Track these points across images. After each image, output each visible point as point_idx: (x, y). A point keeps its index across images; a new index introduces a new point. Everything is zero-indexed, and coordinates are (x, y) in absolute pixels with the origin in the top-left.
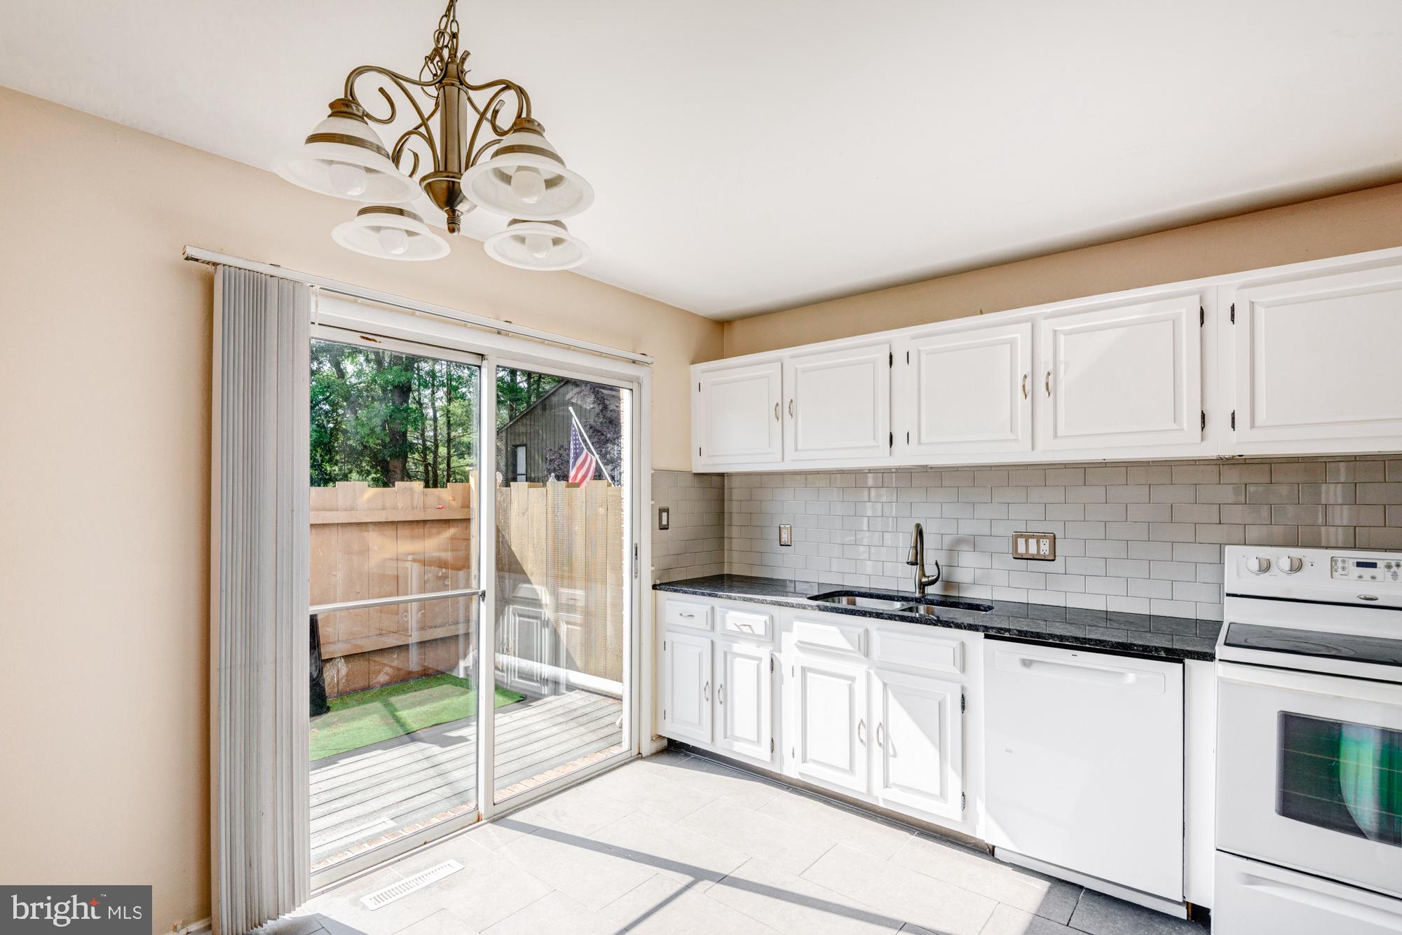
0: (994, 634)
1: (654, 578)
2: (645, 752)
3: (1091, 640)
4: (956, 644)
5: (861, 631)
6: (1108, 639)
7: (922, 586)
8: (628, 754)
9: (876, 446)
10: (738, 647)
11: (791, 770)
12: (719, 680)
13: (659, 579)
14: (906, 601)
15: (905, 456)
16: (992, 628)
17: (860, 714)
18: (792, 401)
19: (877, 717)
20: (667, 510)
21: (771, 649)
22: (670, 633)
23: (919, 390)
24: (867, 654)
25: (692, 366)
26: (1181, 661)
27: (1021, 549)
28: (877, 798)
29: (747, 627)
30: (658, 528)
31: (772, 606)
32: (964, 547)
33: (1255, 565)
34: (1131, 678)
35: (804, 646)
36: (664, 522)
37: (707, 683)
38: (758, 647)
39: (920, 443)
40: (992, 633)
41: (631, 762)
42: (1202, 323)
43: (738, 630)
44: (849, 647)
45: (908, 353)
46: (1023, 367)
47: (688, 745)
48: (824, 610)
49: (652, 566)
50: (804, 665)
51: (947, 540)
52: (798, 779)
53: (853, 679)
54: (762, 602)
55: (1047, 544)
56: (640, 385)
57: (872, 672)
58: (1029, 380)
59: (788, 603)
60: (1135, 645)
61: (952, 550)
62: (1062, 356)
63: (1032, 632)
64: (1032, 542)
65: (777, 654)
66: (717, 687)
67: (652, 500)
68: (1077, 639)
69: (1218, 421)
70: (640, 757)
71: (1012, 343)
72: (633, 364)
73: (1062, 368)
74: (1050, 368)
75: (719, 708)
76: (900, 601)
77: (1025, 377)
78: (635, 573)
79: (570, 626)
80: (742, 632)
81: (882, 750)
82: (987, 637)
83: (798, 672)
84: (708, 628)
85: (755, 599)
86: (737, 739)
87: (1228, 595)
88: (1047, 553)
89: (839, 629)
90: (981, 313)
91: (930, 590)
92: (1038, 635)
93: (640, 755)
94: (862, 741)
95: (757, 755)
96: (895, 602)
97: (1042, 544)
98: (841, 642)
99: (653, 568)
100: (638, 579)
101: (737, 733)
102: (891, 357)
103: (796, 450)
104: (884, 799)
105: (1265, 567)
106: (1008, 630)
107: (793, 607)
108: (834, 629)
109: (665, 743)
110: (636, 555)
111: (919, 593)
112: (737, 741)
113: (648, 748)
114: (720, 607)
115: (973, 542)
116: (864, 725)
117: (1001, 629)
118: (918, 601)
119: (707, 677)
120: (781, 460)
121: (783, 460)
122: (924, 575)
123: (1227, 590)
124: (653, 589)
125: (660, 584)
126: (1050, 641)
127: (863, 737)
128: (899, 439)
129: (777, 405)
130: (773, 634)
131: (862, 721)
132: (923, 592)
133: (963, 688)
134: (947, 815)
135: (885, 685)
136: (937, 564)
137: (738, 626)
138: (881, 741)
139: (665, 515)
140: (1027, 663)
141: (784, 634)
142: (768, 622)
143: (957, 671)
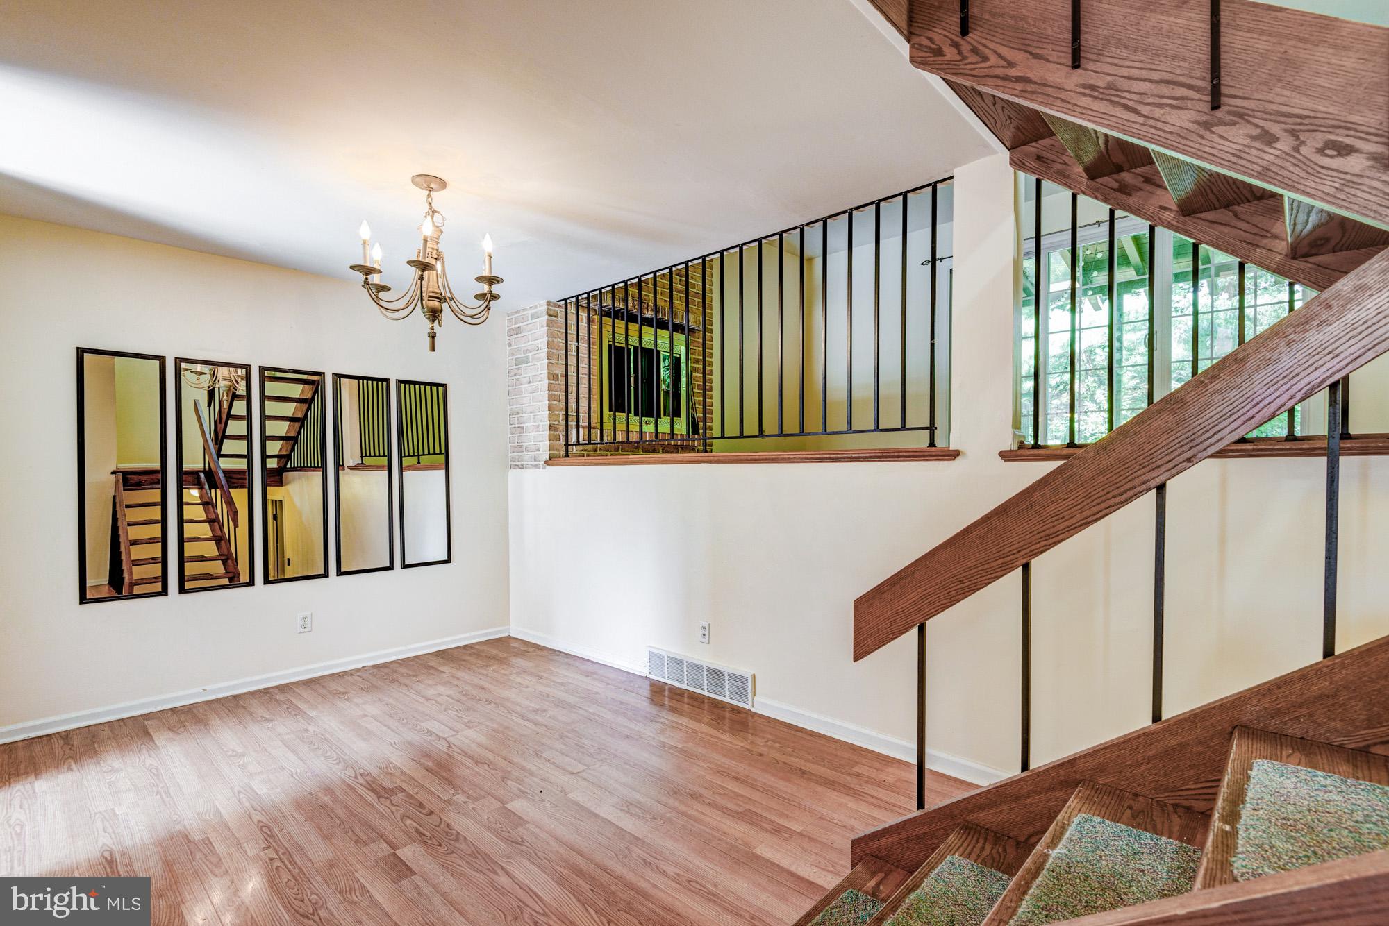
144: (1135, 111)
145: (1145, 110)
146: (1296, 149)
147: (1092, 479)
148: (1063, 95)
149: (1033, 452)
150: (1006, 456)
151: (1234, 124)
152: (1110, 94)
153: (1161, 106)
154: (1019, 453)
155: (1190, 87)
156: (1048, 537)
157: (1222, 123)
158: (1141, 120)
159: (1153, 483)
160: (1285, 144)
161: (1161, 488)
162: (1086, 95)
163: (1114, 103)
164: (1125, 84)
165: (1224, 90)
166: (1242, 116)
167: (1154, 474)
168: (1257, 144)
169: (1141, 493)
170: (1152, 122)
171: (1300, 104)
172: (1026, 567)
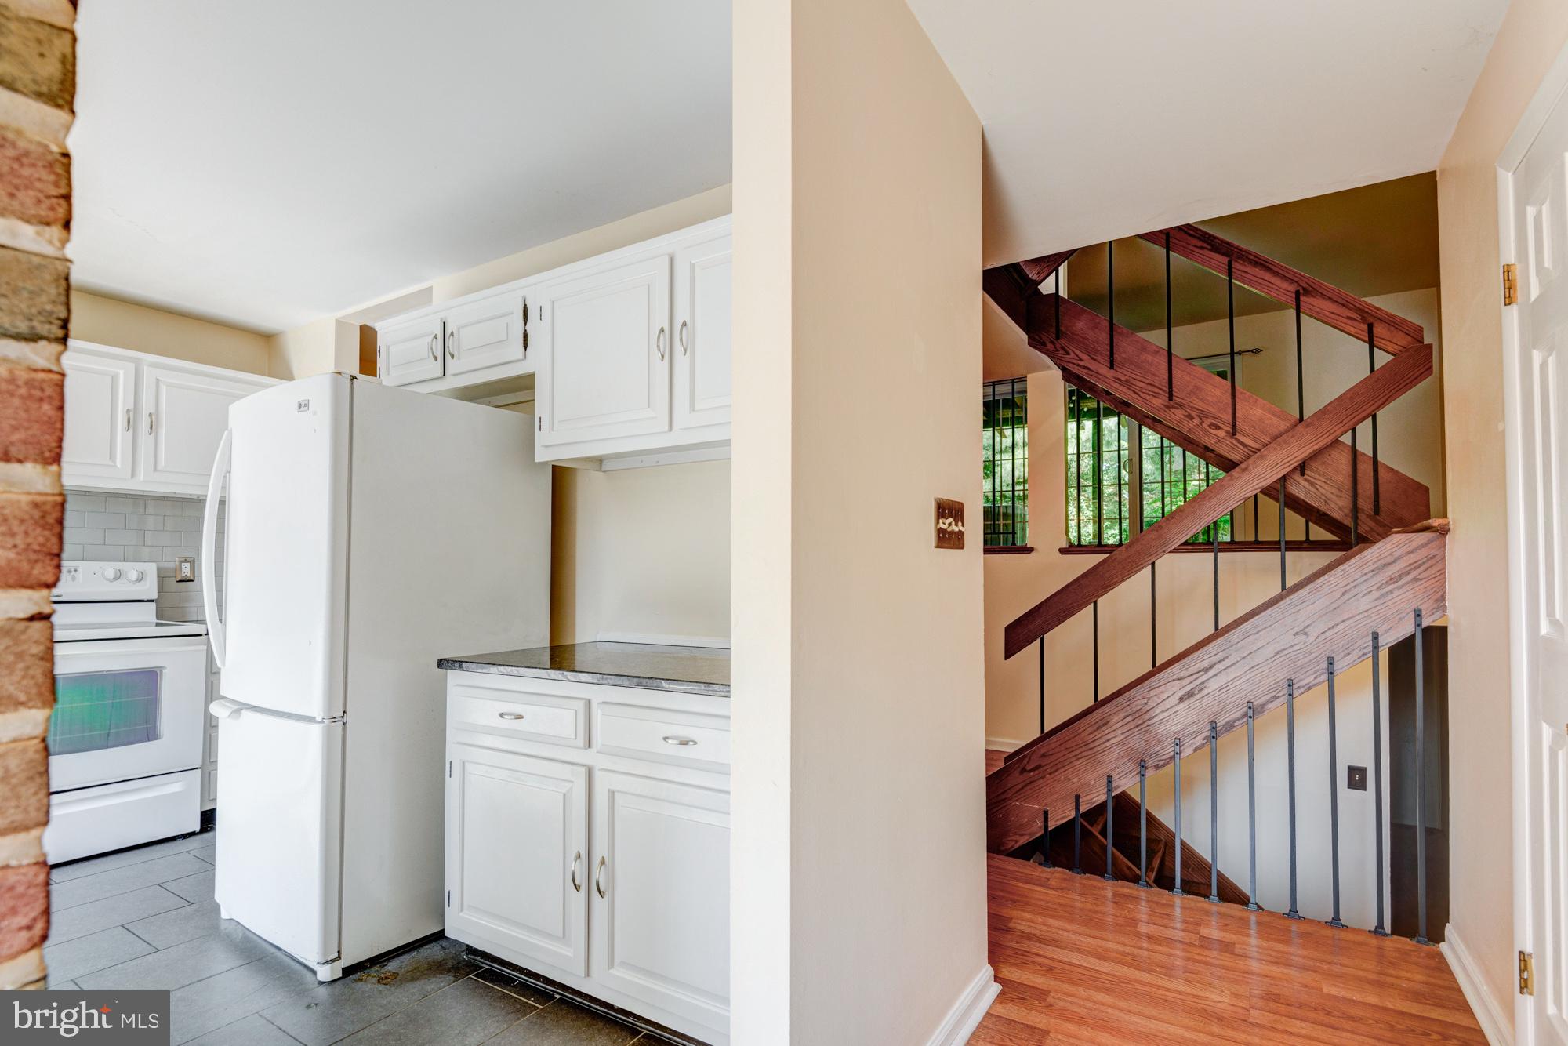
144: (1137, 394)
145: (1142, 395)
146: (1201, 423)
147: (1125, 559)
148: (1106, 380)
149: (1078, 549)
150: (1063, 551)
151: (1178, 409)
152: (1127, 384)
153: (1149, 395)
154: (1070, 549)
155: (1161, 389)
156: (1104, 588)
157: (1173, 407)
158: (1141, 399)
159: (1150, 562)
160: (1197, 421)
161: (1153, 564)
162: (1116, 382)
163: (1129, 389)
164: (1134, 382)
165: (1174, 394)
166: (1180, 406)
167: (1151, 557)
168: (1187, 419)
169: (1145, 566)
170: (1145, 401)
171: (1201, 406)
172: (1095, 604)
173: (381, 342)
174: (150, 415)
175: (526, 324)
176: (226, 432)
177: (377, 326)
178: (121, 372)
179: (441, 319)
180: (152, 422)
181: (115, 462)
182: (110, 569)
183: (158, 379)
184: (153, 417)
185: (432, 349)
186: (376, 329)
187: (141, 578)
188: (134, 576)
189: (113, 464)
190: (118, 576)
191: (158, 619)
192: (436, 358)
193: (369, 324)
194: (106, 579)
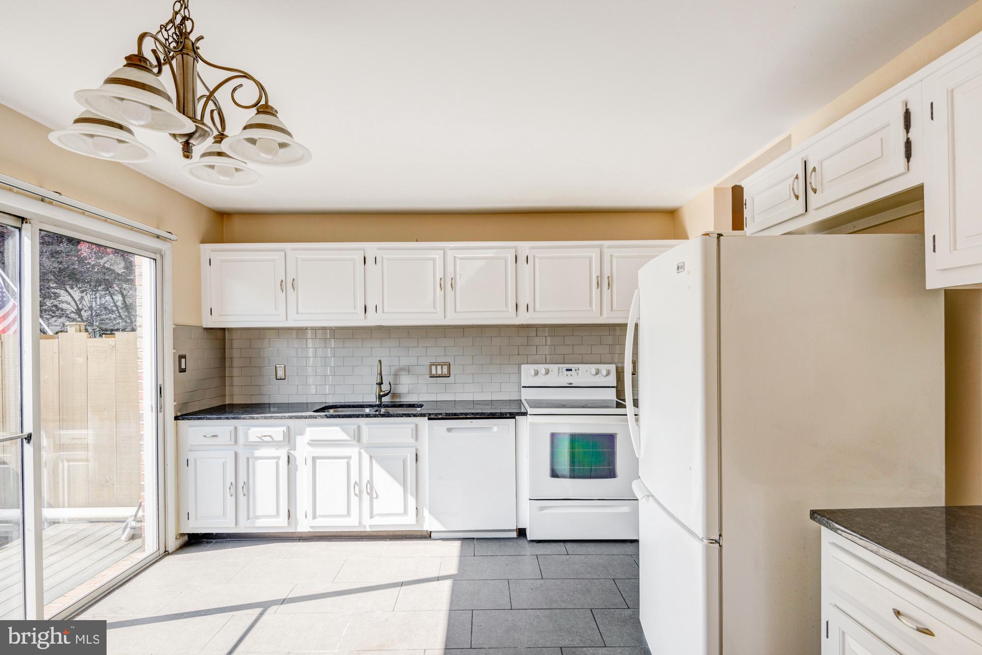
0: (432, 417)
1: (176, 411)
2: (170, 550)
3: (479, 413)
4: (413, 426)
5: (355, 427)
6: (486, 412)
7: (380, 397)
8: (157, 554)
9: (355, 313)
10: (258, 453)
11: (304, 526)
12: (242, 478)
13: (180, 411)
14: (371, 407)
15: (373, 320)
16: (433, 414)
17: (354, 477)
18: (294, 280)
19: (366, 477)
20: (184, 357)
21: (287, 449)
22: (192, 452)
23: (383, 280)
24: (359, 440)
25: (201, 245)
26: (514, 418)
27: (434, 372)
28: (365, 526)
29: (268, 437)
30: (178, 371)
31: (290, 420)
32: (402, 373)
33: (533, 373)
34: (495, 429)
35: (313, 443)
36: (183, 366)
37: (232, 484)
38: (277, 449)
39: (383, 312)
40: (432, 416)
41: (161, 559)
42: (516, 262)
43: (260, 440)
44: (347, 438)
45: (376, 258)
46: (439, 274)
47: (212, 534)
48: (330, 418)
49: (174, 401)
50: (314, 455)
51: (393, 369)
52: (309, 532)
53: (349, 458)
54: (281, 418)
55: (446, 368)
56: (162, 256)
57: (362, 451)
58: (443, 280)
59: (302, 416)
60: (498, 413)
61: (396, 375)
62: (458, 271)
63: (452, 413)
64: (439, 367)
65: (292, 452)
66: (241, 484)
67: (174, 349)
68: (473, 414)
69: (522, 308)
70: (167, 553)
71: (434, 260)
72: (157, 239)
73: (458, 276)
74: (453, 276)
75: (242, 500)
76: (368, 408)
77: (441, 279)
78: (159, 408)
79: (71, 463)
80: (264, 441)
81: (369, 496)
82: (429, 419)
83: (310, 462)
84: (232, 442)
85: (275, 416)
86: (258, 517)
87: (523, 387)
88: (446, 373)
89: (340, 427)
90: (417, 241)
91: (384, 399)
92: (455, 414)
93: (167, 552)
94: (356, 494)
95: (278, 524)
96: (366, 409)
97: (444, 368)
98: (343, 436)
99: (175, 403)
100: (162, 413)
101: (259, 513)
102: (365, 259)
103: (298, 313)
104: (370, 526)
105: (537, 373)
106: (441, 414)
107: (306, 418)
108: (337, 428)
109: (186, 538)
110: (161, 393)
111: (379, 401)
112: (258, 519)
113: (173, 544)
114: (242, 426)
115: (408, 370)
116: (357, 485)
117: (438, 414)
118: (379, 406)
119: (230, 478)
120: (285, 320)
121: (287, 320)
122: (381, 391)
123: (523, 385)
124: (175, 420)
125: (181, 415)
126: (461, 416)
127: (357, 492)
128: (371, 309)
129: (282, 281)
130: (289, 439)
131: (356, 482)
132: (381, 401)
133: (417, 450)
134: (408, 522)
135: (371, 457)
136: (390, 383)
137: (260, 438)
138: (369, 491)
139: (183, 360)
140: (449, 430)
141: (298, 438)
142: (285, 431)
143: (413, 441)
173: (746, 196)
174: (608, 277)
175: (908, 132)
176: (636, 290)
177: (743, 184)
178: (594, 255)
179: (803, 158)
180: (609, 282)
181: (592, 308)
182: (593, 368)
183: (611, 255)
184: (610, 279)
185: (793, 189)
186: (743, 186)
187: (608, 374)
188: (604, 372)
189: (591, 309)
190: (598, 372)
191: (617, 398)
192: (797, 197)
193: (738, 184)
194: (592, 374)
